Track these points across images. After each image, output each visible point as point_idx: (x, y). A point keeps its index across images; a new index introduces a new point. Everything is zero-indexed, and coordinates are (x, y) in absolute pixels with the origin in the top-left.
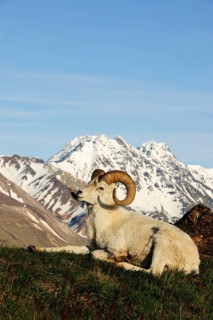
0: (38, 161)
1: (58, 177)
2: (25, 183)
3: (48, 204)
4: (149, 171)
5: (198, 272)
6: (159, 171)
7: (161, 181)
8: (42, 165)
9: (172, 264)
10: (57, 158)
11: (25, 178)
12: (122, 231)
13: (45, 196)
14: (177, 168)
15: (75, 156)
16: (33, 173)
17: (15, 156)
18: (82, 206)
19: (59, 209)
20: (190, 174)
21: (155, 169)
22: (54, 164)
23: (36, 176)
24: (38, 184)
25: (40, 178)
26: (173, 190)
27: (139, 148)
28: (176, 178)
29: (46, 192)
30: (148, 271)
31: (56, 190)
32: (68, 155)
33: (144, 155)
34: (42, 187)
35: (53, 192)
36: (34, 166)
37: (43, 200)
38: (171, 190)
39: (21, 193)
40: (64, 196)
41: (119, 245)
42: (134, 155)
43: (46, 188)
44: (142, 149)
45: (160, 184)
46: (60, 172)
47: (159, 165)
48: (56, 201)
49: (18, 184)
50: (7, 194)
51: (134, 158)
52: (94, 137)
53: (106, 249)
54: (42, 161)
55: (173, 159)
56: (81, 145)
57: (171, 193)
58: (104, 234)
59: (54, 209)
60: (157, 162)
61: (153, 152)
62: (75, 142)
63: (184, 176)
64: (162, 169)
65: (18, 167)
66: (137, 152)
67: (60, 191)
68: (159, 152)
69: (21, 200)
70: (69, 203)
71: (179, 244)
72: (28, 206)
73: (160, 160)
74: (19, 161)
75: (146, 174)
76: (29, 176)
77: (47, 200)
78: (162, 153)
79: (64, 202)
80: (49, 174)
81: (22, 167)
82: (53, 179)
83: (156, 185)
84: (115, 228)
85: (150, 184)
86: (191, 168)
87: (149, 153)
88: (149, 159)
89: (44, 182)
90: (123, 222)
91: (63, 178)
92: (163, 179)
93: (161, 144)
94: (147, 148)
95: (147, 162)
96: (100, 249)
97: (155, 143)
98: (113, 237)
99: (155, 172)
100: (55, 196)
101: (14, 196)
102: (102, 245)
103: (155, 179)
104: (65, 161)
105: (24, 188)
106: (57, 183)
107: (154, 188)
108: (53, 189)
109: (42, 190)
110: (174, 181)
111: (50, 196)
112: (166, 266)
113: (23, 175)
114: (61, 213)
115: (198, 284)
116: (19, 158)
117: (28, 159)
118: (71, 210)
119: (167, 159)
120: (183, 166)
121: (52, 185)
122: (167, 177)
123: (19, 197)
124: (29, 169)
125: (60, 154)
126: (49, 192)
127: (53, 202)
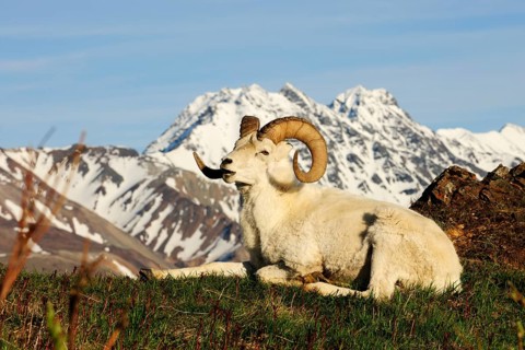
0: (125, 153)
1: (171, 183)
2: (103, 201)
3: (154, 242)
4: (357, 150)
5: (459, 289)
6: (378, 149)
7: (385, 168)
8: (134, 161)
9: (409, 278)
10: (163, 142)
11: (101, 190)
12: (308, 227)
13: (148, 225)
14: (415, 139)
15: (201, 135)
16: (117, 179)
17: (75, 147)
18: (227, 238)
19: (178, 249)
20: (443, 148)
21: (369, 145)
22: (158, 156)
23: (125, 185)
24: (129, 201)
25: (133, 189)
26: (412, 185)
27: (331, 106)
28: (415, 160)
29: (147, 215)
30: (365, 294)
31: (169, 210)
32: (187, 134)
33: (345, 119)
34: (139, 207)
35: (163, 215)
36: (117, 164)
37: (143, 233)
38: (407, 185)
39: (95, 223)
40: (186, 219)
41: (306, 254)
42: (324, 121)
43: (147, 208)
44: (337, 107)
45: (382, 176)
46: (172, 171)
47: (377, 137)
48: (170, 233)
49: (87, 205)
50: (67, 228)
51: (323, 128)
52: (236, 92)
53: (281, 264)
54: (132, 153)
55: (406, 121)
56: (210, 112)
57: (409, 192)
58: (274, 237)
59: (169, 249)
60: (372, 131)
61: (362, 110)
62: (197, 106)
63: (432, 153)
64: (384, 143)
65: (84, 169)
66: (328, 113)
67: (176, 210)
68: (374, 110)
69: (97, 238)
70: (198, 233)
71: (418, 240)
72: (114, 249)
73: (378, 126)
74: (85, 157)
75: (352, 158)
76: (109, 185)
77: (152, 232)
78: (381, 109)
79: (187, 232)
80: (150, 179)
81: (94, 168)
82: (159, 187)
83: (376, 179)
84: (294, 223)
85: (363, 177)
86: (445, 135)
87: (353, 114)
88: (355, 126)
89: (142, 196)
90: (309, 209)
91: (180, 183)
92: (389, 165)
93: (376, 93)
94: (350, 104)
95: (351, 133)
96: (271, 264)
97: (364, 91)
98: (292, 239)
99: (370, 152)
100: (167, 223)
101: (82, 230)
102: (275, 257)
103: (372, 165)
104: (182, 147)
105: (101, 211)
106: (168, 195)
107: (372, 185)
108: (161, 208)
109: (140, 213)
110: (411, 166)
111: (156, 224)
112: (398, 283)
113: (97, 185)
114: (183, 256)
115: (461, 309)
116: (84, 150)
117: (102, 151)
118: (203, 247)
119: (392, 122)
120: (428, 133)
121: (159, 200)
122: (396, 159)
123: (92, 231)
124: (108, 173)
125: (169, 134)
126: (155, 216)
127: (164, 234)
